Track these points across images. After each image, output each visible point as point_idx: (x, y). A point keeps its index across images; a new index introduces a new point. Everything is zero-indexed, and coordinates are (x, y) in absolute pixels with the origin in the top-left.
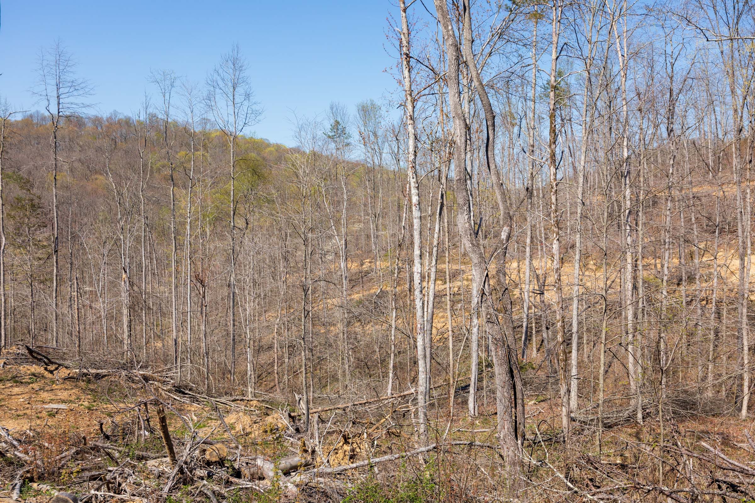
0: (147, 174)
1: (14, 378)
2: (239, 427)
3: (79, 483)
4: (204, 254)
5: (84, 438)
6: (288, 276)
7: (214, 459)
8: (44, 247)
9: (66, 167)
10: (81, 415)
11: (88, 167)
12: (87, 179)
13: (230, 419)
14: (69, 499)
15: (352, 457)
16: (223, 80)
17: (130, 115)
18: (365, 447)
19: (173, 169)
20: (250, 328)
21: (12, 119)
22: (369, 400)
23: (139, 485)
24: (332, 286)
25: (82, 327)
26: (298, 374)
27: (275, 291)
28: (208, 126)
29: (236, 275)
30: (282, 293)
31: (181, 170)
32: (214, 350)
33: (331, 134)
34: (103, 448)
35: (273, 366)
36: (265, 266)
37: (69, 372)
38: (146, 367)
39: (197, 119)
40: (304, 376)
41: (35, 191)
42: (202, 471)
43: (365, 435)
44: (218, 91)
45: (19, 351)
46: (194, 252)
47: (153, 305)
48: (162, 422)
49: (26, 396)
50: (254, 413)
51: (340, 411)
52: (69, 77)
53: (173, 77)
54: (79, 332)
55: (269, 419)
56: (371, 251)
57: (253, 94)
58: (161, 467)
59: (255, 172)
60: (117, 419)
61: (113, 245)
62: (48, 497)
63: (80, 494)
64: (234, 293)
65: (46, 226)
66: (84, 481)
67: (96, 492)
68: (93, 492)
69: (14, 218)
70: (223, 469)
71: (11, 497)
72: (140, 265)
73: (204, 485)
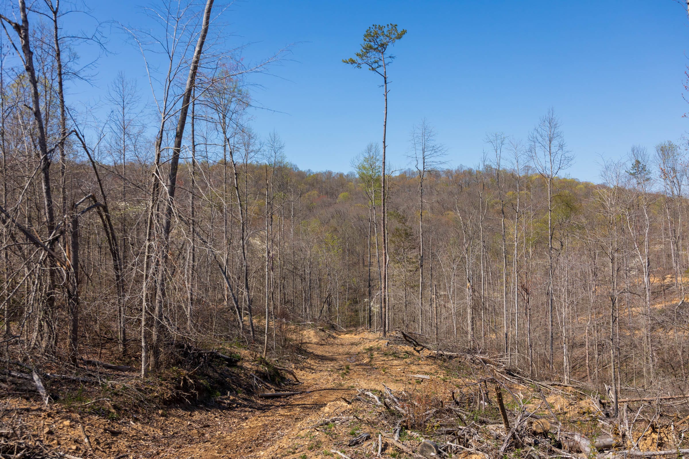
0: (485, 209)
1: (393, 353)
2: (558, 407)
3: (439, 435)
4: (528, 269)
5: (442, 402)
6: (596, 287)
7: (539, 431)
8: (413, 262)
9: (428, 207)
10: (438, 385)
11: (443, 206)
12: (442, 215)
13: (551, 399)
14: (432, 446)
15: (661, 445)
16: (541, 136)
17: (473, 167)
18: (673, 438)
19: (504, 205)
20: (565, 329)
21: (393, 175)
22: (673, 396)
23: (482, 443)
24: (637, 297)
25: (439, 320)
26: (606, 368)
27: (586, 300)
28: (530, 172)
29: (553, 285)
30: (592, 301)
31: (509, 205)
32: (536, 344)
33: (632, 172)
34: (455, 411)
35: (585, 360)
36: (577, 279)
37: (430, 352)
38: (485, 353)
39: (521, 167)
40: (613, 370)
41: (407, 224)
42: (530, 439)
43: (672, 426)
44: (537, 144)
45: (397, 335)
46: (520, 267)
47: (489, 306)
48: (499, 397)
49: (402, 367)
50: (570, 397)
51: (646, 404)
52: (431, 144)
53: (502, 137)
54: (437, 324)
55: (583, 403)
56: (672, 268)
57: (566, 145)
58: (498, 431)
59: (568, 205)
60: (465, 390)
61: (460, 262)
62: (418, 442)
63: (440, 443)
64: (552, 300)
65: (415, 248)
66: (442, 434)
67: (451, 444)
68: (448, 443)
69: (394, 242)
70: (547, 439)
71: (393, 438)
72: (479, 277)
73: (532, 451)
